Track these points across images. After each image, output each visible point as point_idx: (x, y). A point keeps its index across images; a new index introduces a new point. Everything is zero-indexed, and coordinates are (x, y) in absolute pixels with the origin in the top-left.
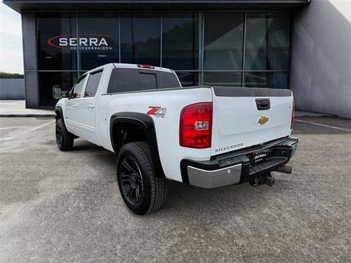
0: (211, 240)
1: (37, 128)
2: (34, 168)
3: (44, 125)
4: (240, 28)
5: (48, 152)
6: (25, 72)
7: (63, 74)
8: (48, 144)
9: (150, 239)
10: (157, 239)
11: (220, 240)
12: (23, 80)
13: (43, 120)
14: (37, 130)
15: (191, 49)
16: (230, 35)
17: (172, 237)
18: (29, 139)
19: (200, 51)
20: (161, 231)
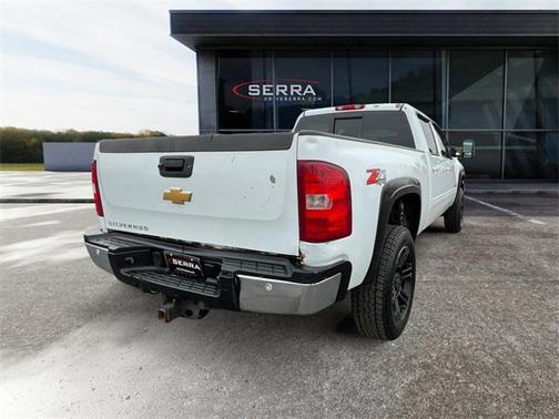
0: (472, 373)
4: (498, 72)
9: (376, 371)
10: (388, 372)
11: (487, 374)
15: (431, 99)
16: (485, 81)
17: (411, 369)
19: (444, 104)
20: (393, 358)
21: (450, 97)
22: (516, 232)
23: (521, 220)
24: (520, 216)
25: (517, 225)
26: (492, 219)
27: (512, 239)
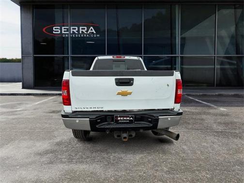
1: (39, 102)
2: (47, 125)
3: (43, 101)
5: (53, 117)
6: (22, 57)
7: (56, 58)
8: (51, 113)
12: (21, 64)
13: (41, 98)
14: (38, 104)
15: (169, 35)
18: (35, 109)
19: (177, 38)
21: (181, 35)
22: (209, 114)
23: (215, 108)
24: (215, 107)
25: (211, 111)
26: (198, 108)
27: (204, 117)
